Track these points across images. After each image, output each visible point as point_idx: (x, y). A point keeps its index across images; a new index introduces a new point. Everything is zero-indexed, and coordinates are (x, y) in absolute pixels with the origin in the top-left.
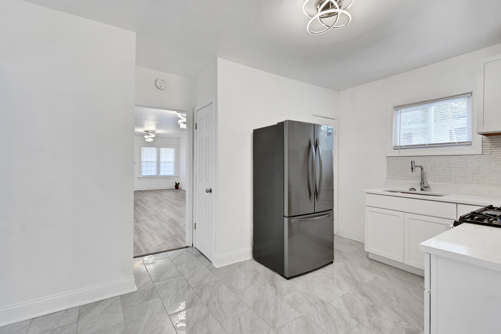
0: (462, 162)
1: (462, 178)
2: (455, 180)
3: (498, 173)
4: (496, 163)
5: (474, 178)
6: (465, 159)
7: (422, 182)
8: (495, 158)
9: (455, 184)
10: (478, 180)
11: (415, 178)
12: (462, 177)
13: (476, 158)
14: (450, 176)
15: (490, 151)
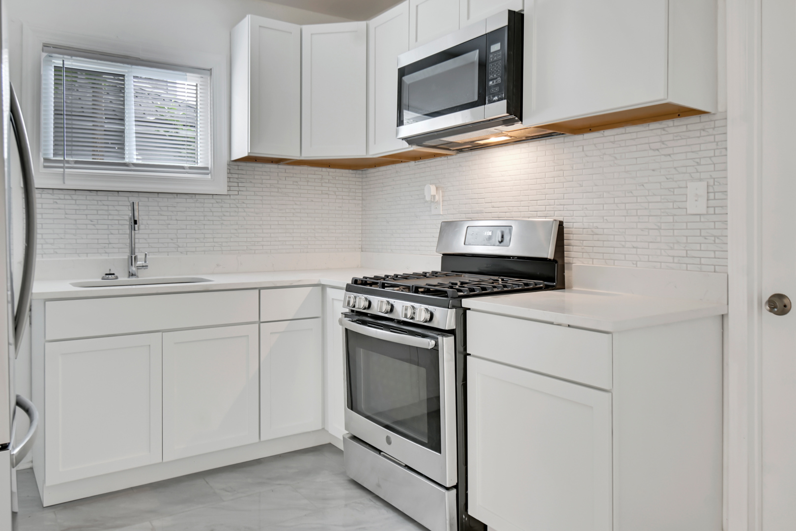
0: (198, 207)
1: (197, 241)
2: (187, 247)
3: (247, 229)
4: (245, 212)
5: (215, 240)
6: (201, 203)
7: (133, 256)
8: (244, 203)
9: (187, 254)
10: (221, 243)
11: (105, 248)
12: (198, 238)
13: (218, 200)
14: (177, 238)
15: (237, 189)
